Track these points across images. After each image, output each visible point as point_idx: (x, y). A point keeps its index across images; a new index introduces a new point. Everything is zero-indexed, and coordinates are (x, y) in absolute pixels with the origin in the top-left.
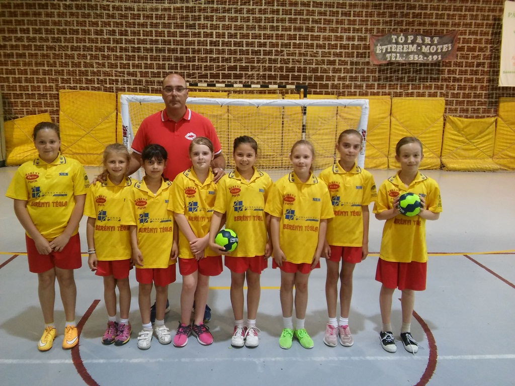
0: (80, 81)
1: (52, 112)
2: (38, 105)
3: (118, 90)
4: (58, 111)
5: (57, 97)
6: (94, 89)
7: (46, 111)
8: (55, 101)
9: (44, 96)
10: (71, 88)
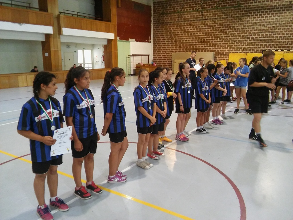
0: (236, 50)
1: (226, 60)
2: (223, 58)
3: (247, 52)
4: (228, 59)
5: (228, 55)
6: (240, 52)
7: (225, 59)
8: (228, 56)
9: (225, 55)
10: (233, 53)
